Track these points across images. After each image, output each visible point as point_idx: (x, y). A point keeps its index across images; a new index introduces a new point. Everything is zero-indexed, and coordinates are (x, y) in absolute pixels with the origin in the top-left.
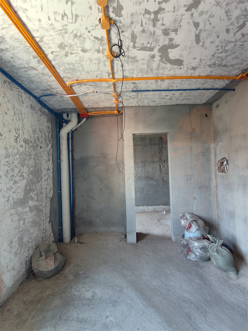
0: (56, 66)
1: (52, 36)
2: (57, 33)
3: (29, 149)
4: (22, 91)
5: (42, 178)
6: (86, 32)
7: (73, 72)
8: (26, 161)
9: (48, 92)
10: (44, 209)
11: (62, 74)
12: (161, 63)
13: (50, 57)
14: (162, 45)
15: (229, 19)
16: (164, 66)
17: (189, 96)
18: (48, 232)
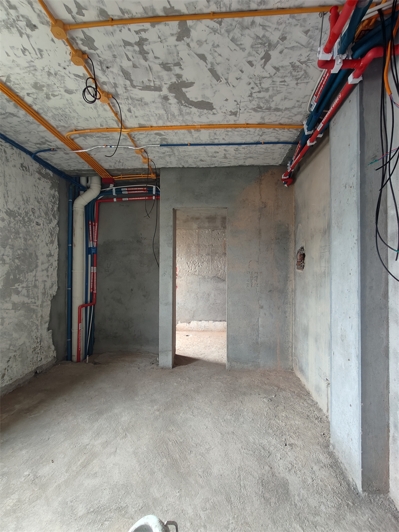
0: (41, 111)
1: (19, 74)
2: (24, 71)
3: (15, 224)
4: (8, 145)
5: (37, 266)
6: (61, 69)
7: (67, 119)
8: (10, 240)
9: (45, 147)
10: (39, 309)
11: (53, 123)
12: (182, 107)
13: (29, 100)
14: (169, 83)
15: (244, 50)
16: (187, 111)
17: (250, 153)
18: (46, 343)
